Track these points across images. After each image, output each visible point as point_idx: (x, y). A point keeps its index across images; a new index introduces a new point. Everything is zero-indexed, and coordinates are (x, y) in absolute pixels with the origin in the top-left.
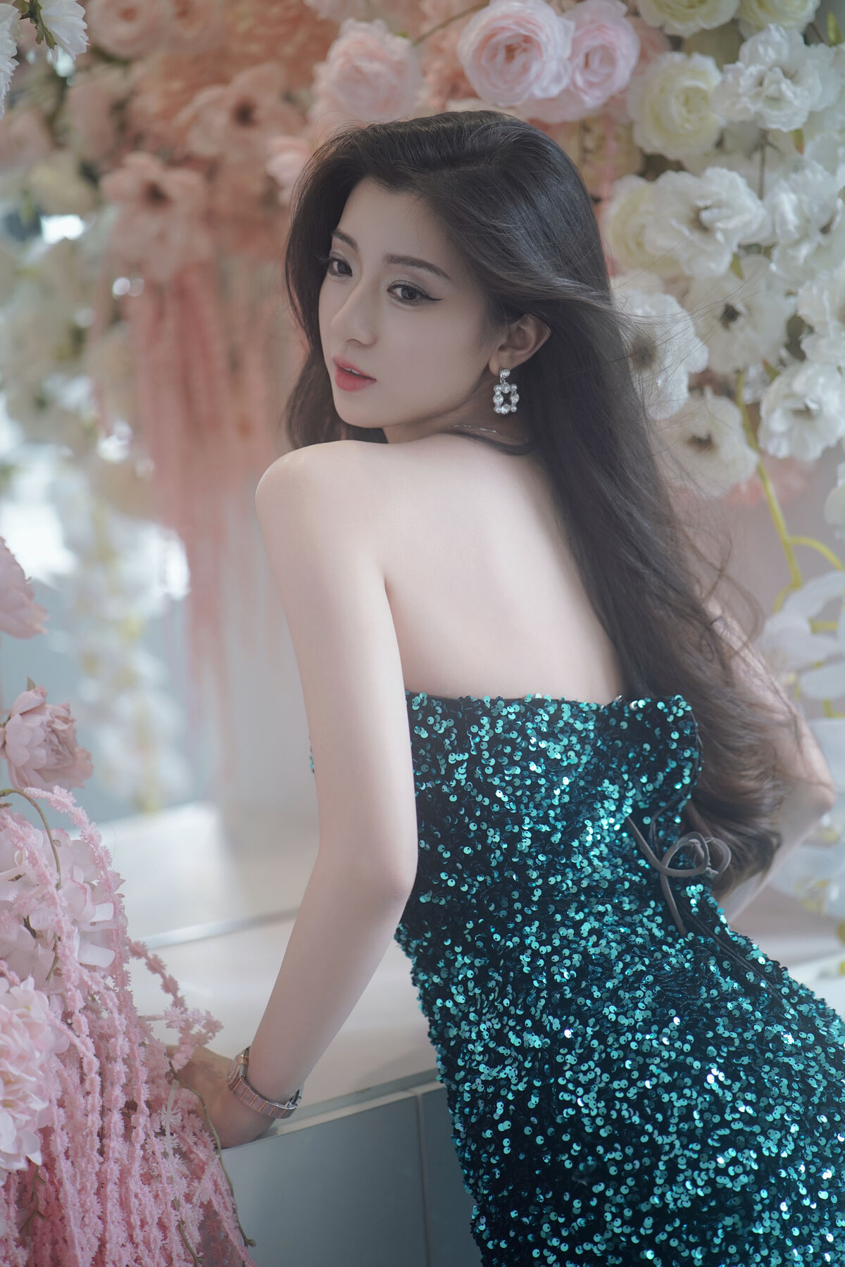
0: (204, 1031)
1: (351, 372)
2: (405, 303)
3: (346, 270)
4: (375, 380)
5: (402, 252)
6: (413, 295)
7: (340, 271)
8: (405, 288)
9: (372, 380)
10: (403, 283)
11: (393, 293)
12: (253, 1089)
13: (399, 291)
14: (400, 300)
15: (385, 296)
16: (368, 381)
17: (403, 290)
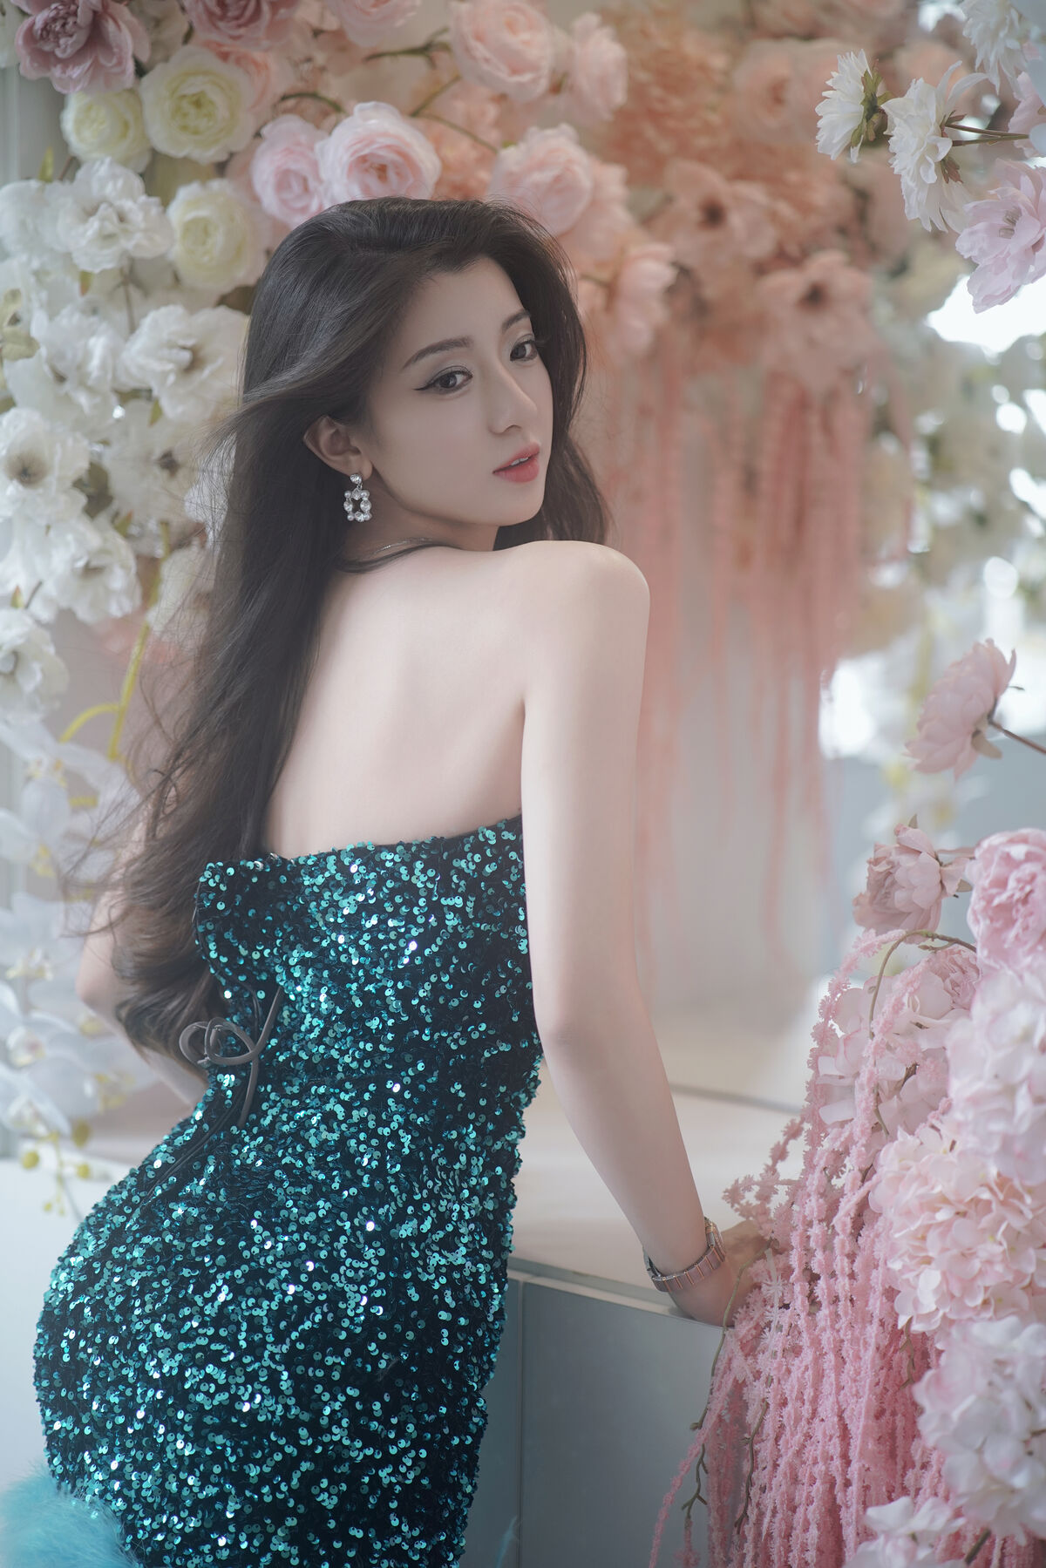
0: (743, 1202)
12: (697, 1262)
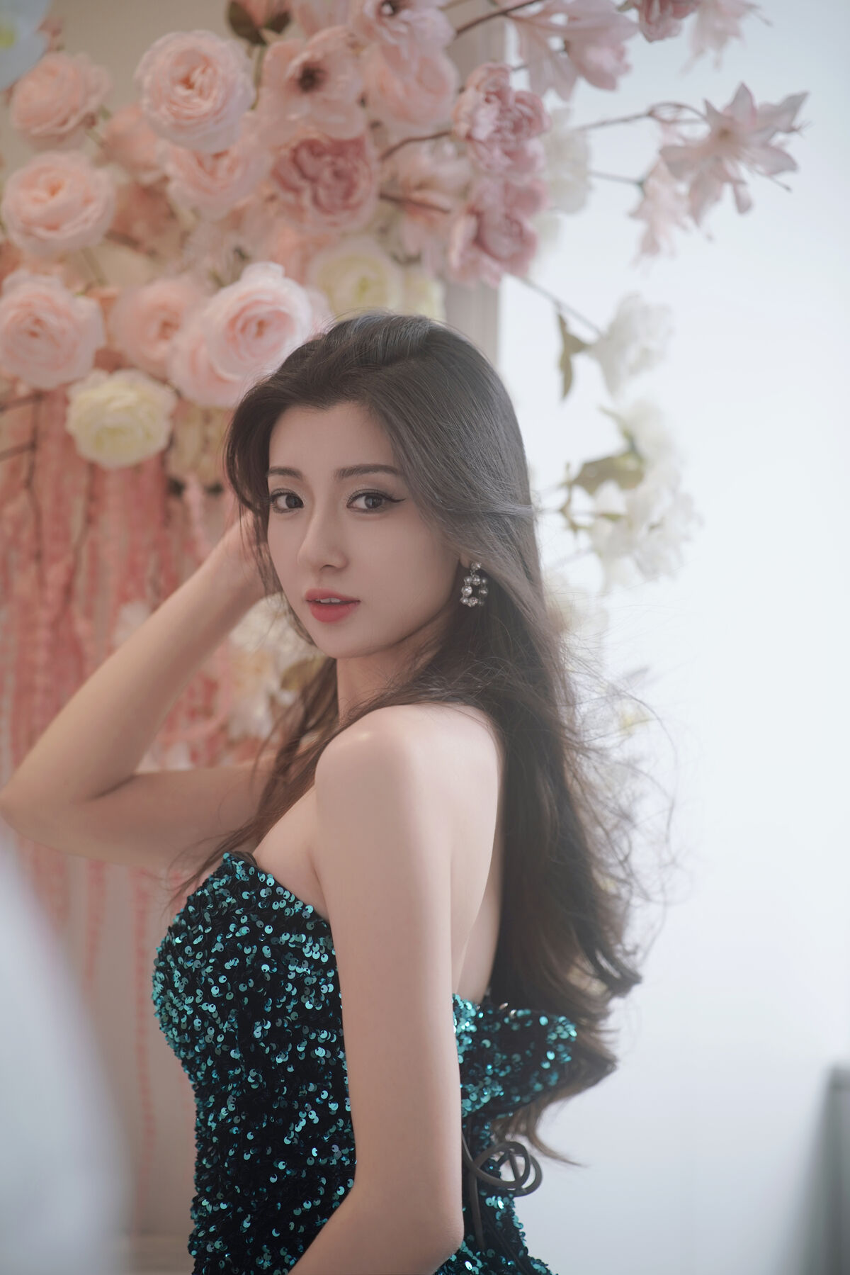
1: (331, 603)
2: (372, 512)
3: (295, 502)
4: (359, 601)
5: (351, 462)
6: (378, 501)
7: (290, 506)
8: (368, 495)
9: (356, 602)
10: (364, 492)
11: (353, 507)
13: (361, 503)
14: (364, 511)
15: (344, 513)
16: (351, 605)
17: (366, 500)
